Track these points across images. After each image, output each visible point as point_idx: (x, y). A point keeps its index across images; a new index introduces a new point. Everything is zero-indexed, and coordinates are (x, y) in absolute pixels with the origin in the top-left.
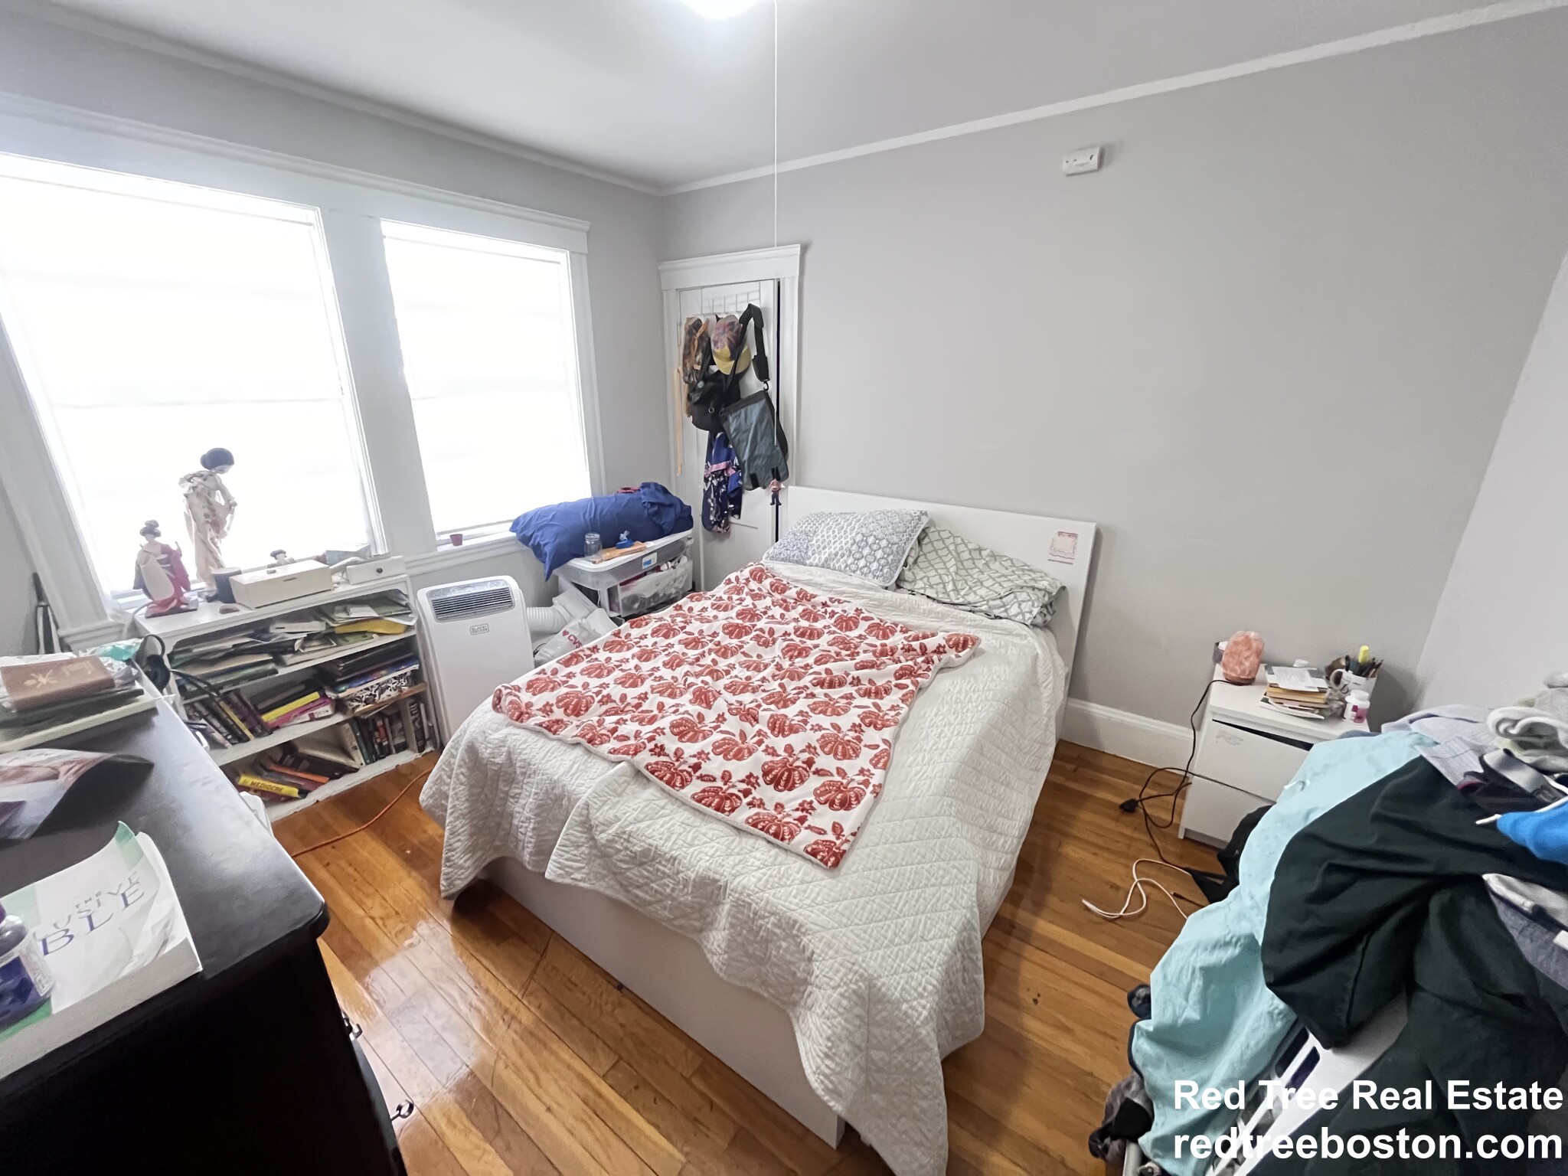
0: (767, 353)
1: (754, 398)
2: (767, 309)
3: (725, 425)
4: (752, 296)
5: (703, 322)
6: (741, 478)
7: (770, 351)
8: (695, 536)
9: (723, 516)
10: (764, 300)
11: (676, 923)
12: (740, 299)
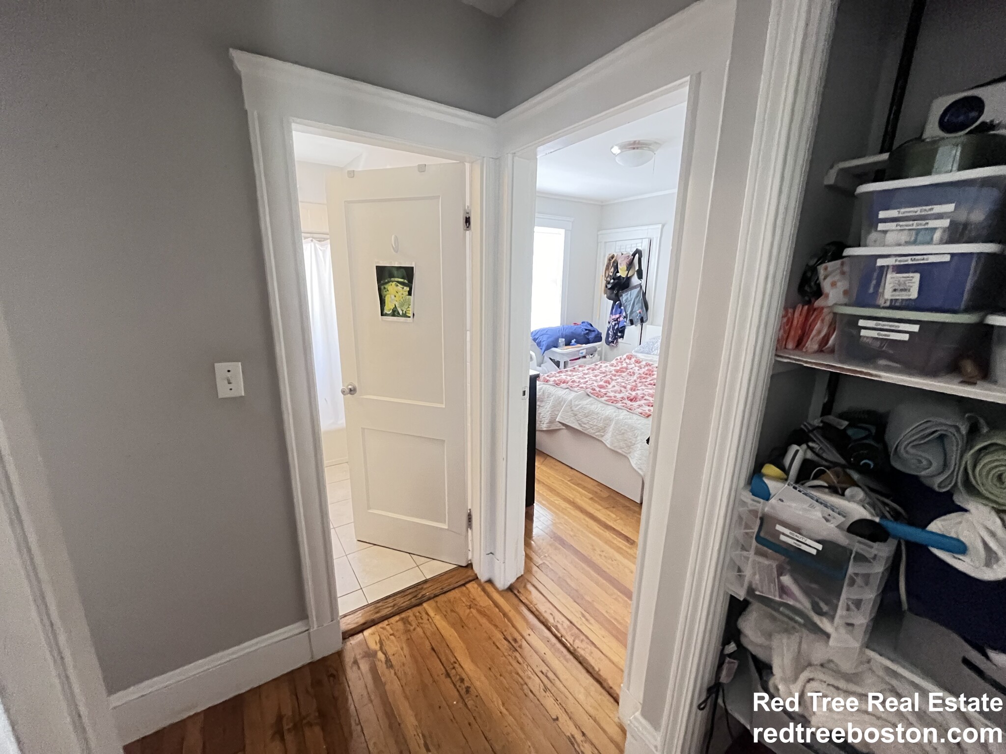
0: (643, 268)
1: (635, 287)
2: (644, 250)
3: (621, 298)
4: (638, 245)
5: (615, 255)
6: (626, 322)
7: (644, 268)
8: (602, 345)
9: (615, 339)
10: (643, 246)
11: (597, 434)
12: (633, 246)
